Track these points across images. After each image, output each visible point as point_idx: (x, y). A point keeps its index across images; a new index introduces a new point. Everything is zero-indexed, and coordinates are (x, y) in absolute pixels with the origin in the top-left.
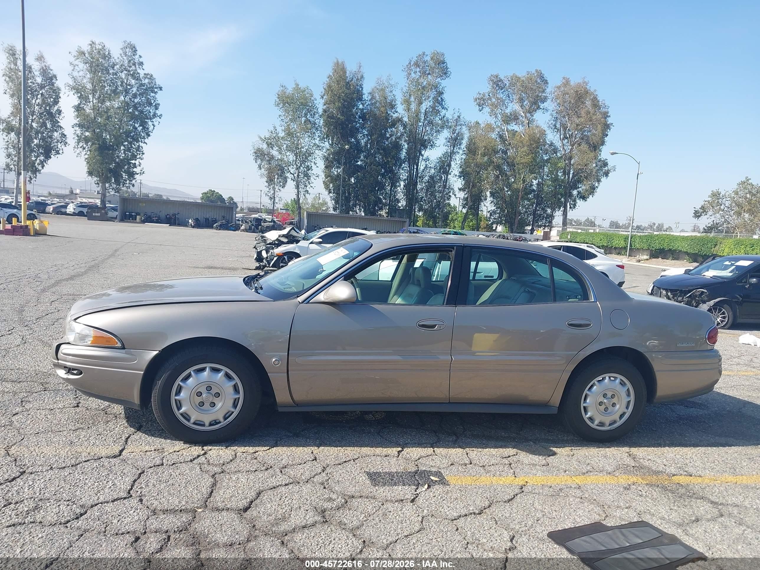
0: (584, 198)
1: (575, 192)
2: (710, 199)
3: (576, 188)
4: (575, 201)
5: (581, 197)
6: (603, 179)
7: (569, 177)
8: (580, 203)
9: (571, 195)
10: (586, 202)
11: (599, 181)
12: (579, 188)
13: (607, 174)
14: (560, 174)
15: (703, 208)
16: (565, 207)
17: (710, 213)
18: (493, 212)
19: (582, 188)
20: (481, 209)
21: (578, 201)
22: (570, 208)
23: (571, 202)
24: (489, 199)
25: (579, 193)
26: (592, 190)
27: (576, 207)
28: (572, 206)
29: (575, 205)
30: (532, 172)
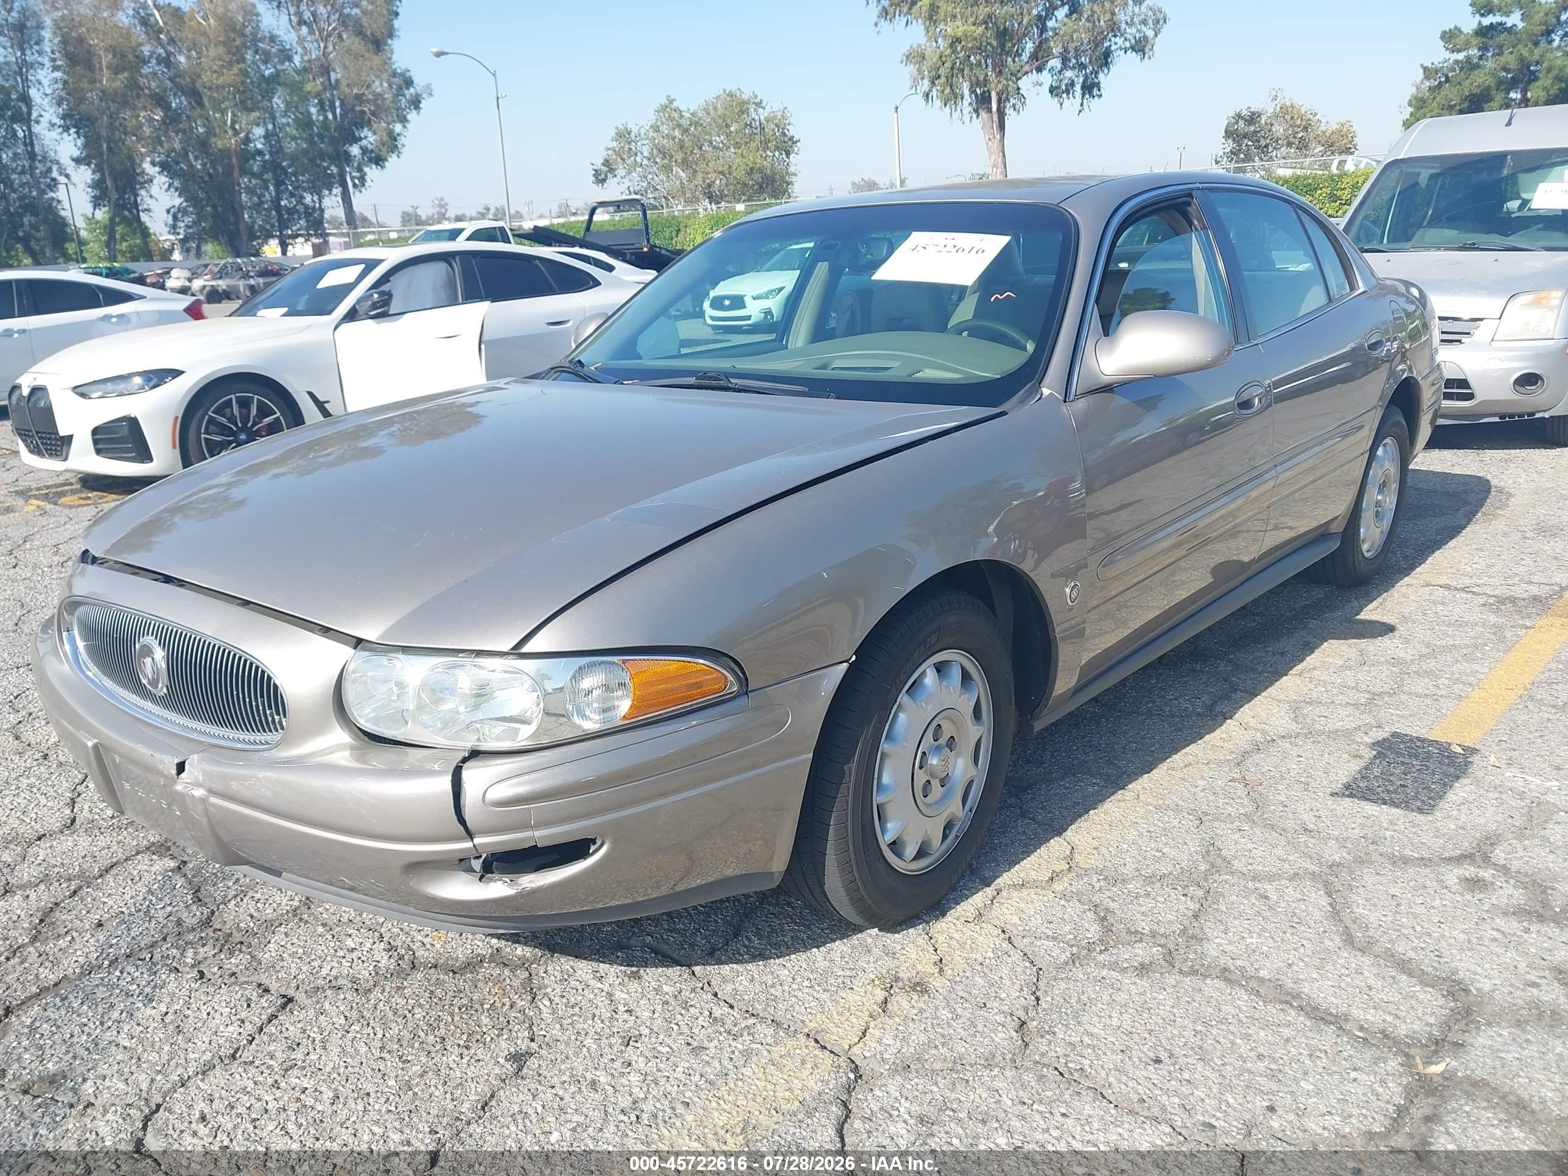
0: (378, 160)
1: (355, 150)
2: (615, 144)
3: (357, 140)
4: (360, 169)
5: (370, 160)
6: (412, 116)
7: (334, 115)
8: (372, 172)
9: (348, 158)
10: (385, 170)
11: (403, 120)
12: (361, 139)
13: (416, 103)
14: (313, 110)
15: (606, 163)
16: (344, 185)
17: (621, 172)
18: (179, 210)
19: (370, 138)
20: (145, 206)
21: (366, 169)
22: (355, 185)
23: (354, 174)
24: (161, 181)
25: (364, 150)
26: (392, 143)
27: (367, 184)
28: (357, 181)
29: (362, 179)
30: (246, 107)
